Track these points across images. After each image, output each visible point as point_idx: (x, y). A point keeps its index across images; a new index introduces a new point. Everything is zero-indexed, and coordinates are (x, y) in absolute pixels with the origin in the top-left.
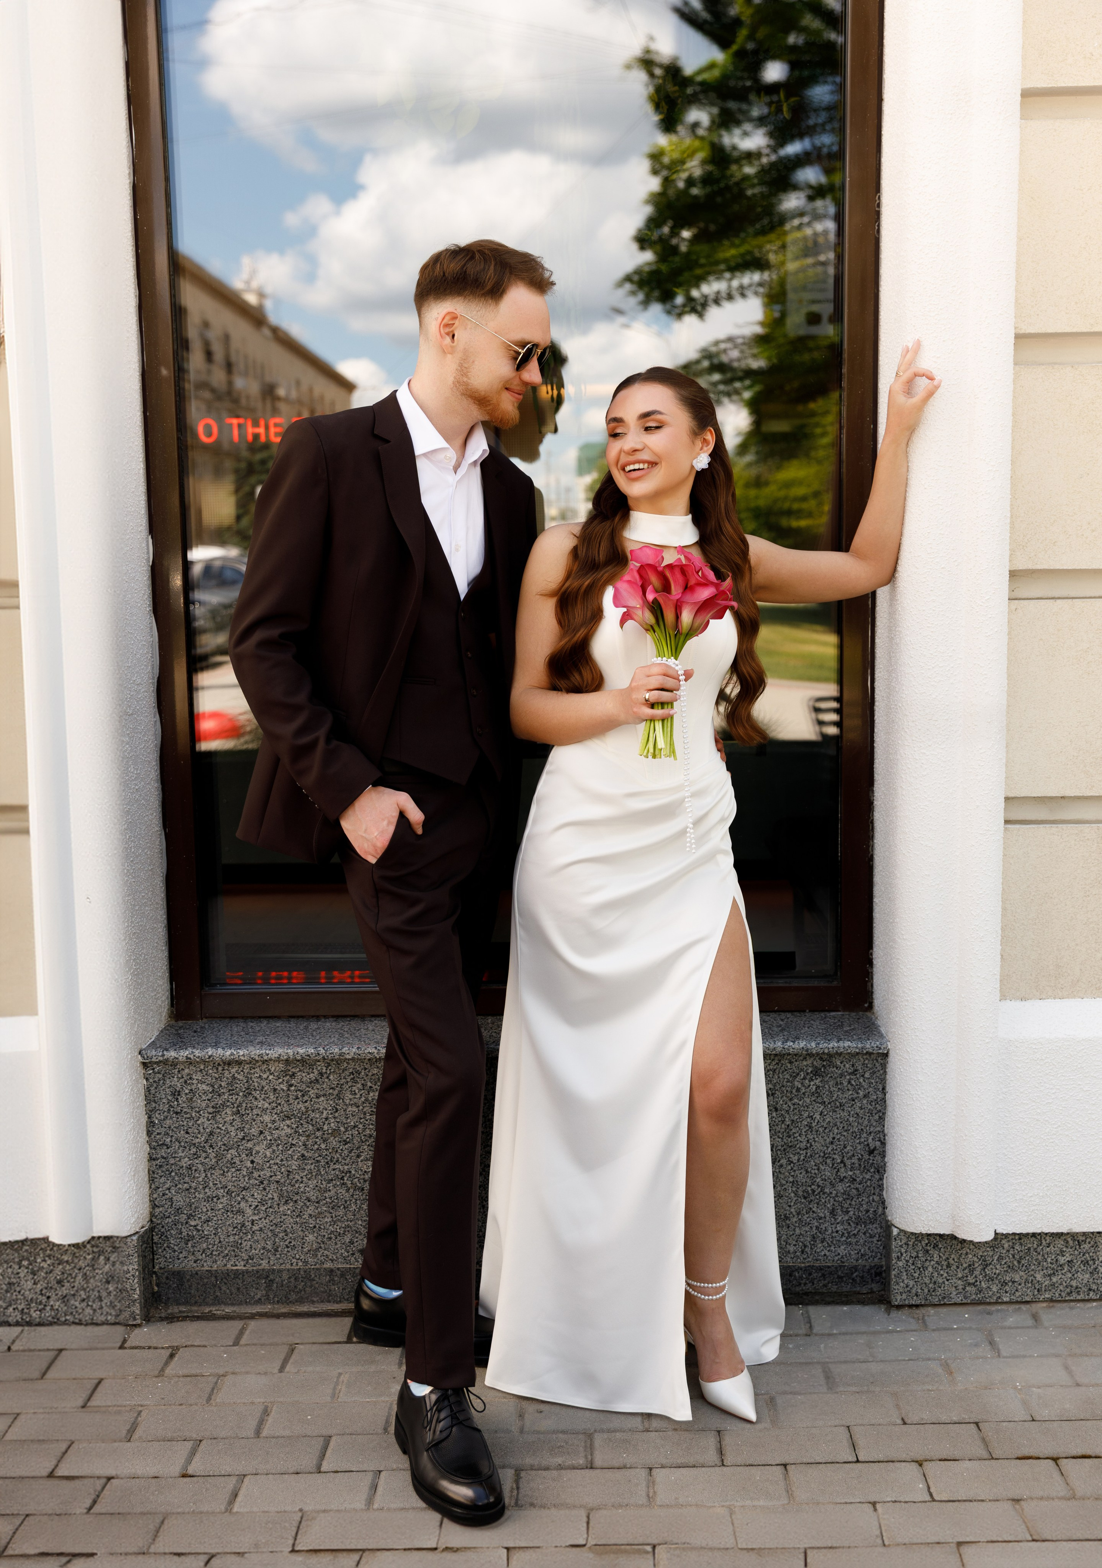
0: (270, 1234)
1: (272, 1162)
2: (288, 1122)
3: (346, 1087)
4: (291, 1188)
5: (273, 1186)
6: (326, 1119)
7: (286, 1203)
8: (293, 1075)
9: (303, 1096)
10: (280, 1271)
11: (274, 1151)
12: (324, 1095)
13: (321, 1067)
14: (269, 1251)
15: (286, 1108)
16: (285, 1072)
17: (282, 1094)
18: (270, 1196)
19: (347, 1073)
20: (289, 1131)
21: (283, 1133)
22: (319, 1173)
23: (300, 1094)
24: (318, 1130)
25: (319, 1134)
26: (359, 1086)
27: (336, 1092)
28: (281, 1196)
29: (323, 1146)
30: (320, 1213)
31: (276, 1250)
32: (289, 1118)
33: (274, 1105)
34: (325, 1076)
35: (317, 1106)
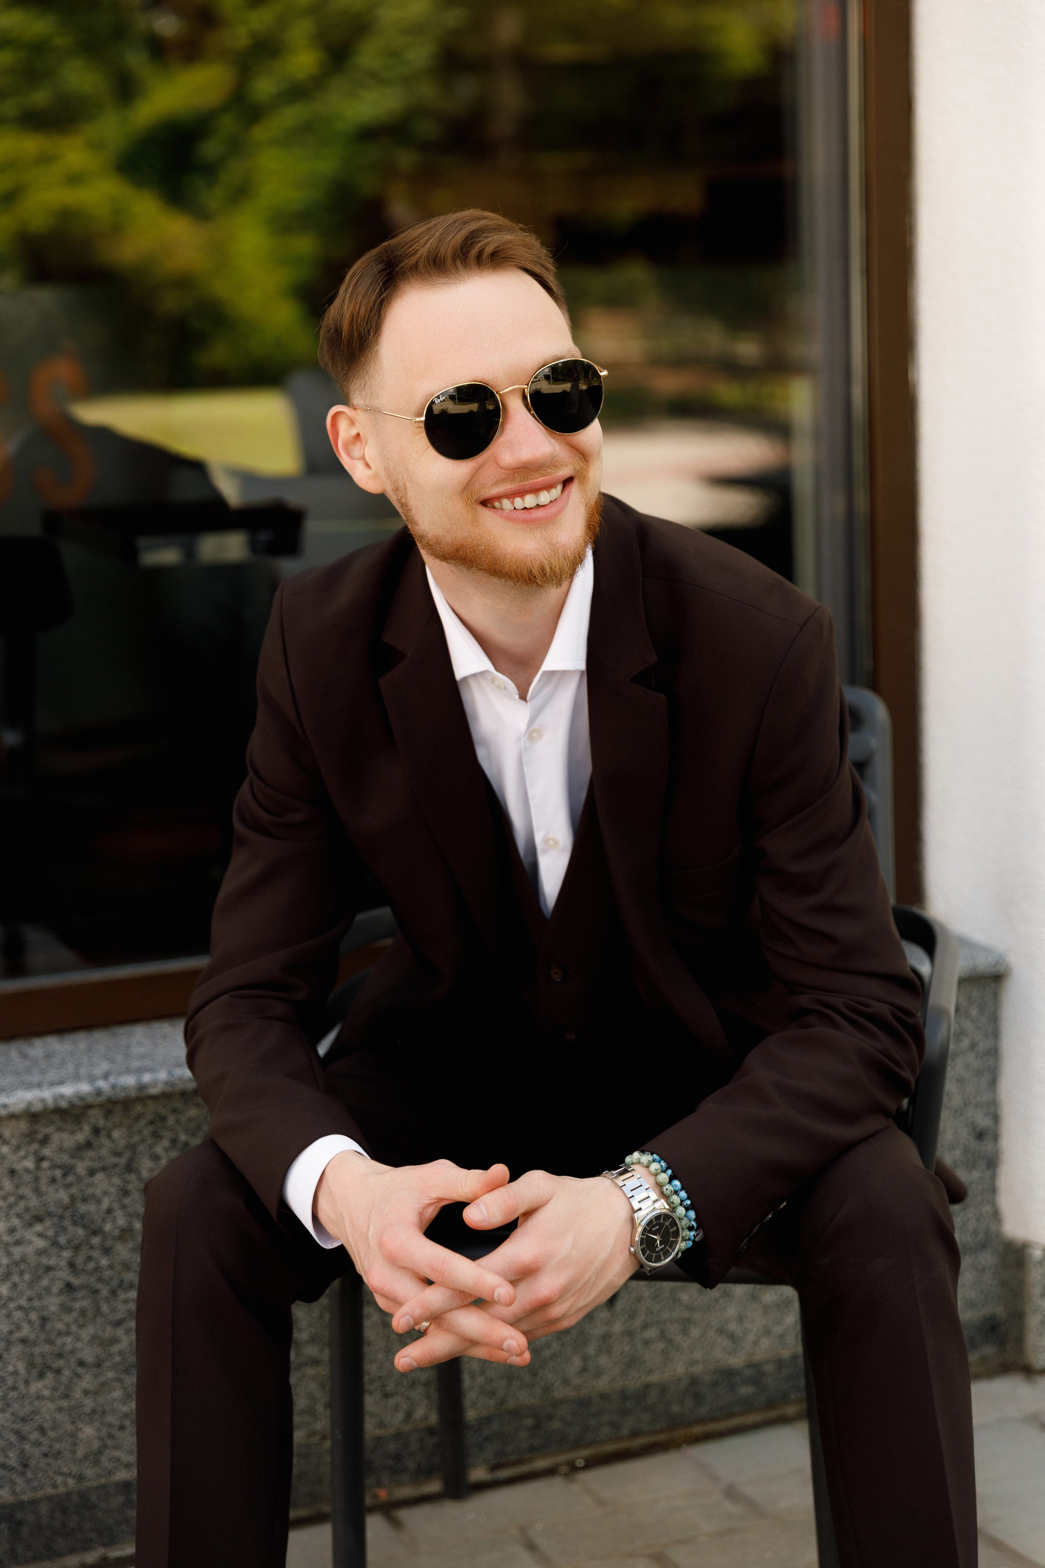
0: (13, 1438)
1: (12, 1305)
2: (39, 1228)
3: (141, 1148)
4: (47, 1348)
5: (16, 1350)
6: (109, 1211)
7: (41, 1376)
8: (45, 1141)
9: (65, 1175)
10: (34, 1502)
11: (15, 1285)
12: (104, 1169)
13: (96, 1117)
14: (12, 1469)
15: (34, 1202)
16: (30, 1137)
17: (27, 1178)
18: (11, 1368)
19: (142, 1122)
20: (40, 1243)
21: (29, 1250)
22: (98, 1312)
23: (58, 1173)
24: (95, 1233)
25: (96, 1241)
26: (166, 1143)
27: (123, 1161)
28: (31, 1365)
29: (104, 1262)
30: (103, 1384)
31: (25, 1466)
32: (39, 1219)
33: (12, 1199)
34: (104, 1133)
35: (90, 1191)
